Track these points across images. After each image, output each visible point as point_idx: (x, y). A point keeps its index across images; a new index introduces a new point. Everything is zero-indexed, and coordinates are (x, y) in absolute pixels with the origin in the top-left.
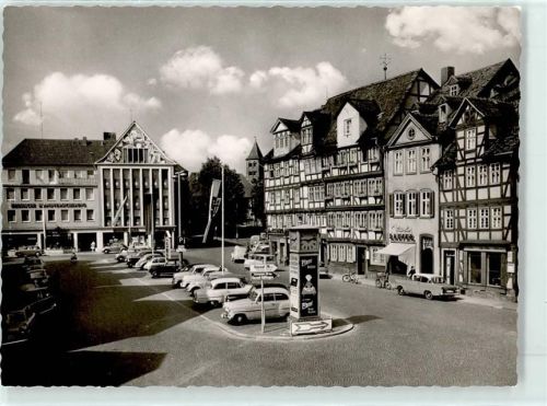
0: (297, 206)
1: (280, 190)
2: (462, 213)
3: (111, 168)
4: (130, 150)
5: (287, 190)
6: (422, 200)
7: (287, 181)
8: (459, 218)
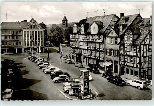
0: (79, 47)
1: (75, 42)
2: (126, 57)
3: (26, 31)
4: (32, 26)
5: (77, 42)
6: (115, 52)
7: (76, 40)
8: (125, 58)
